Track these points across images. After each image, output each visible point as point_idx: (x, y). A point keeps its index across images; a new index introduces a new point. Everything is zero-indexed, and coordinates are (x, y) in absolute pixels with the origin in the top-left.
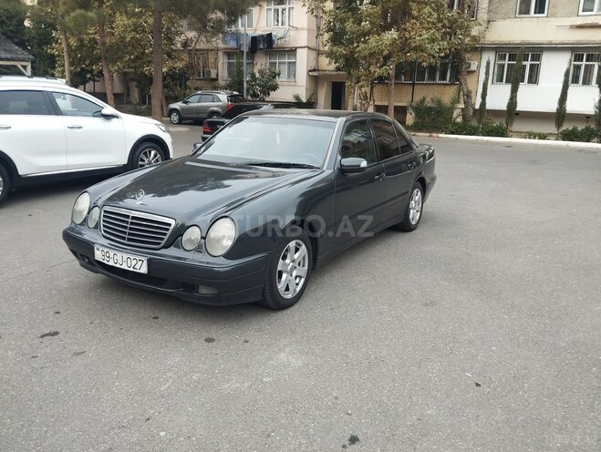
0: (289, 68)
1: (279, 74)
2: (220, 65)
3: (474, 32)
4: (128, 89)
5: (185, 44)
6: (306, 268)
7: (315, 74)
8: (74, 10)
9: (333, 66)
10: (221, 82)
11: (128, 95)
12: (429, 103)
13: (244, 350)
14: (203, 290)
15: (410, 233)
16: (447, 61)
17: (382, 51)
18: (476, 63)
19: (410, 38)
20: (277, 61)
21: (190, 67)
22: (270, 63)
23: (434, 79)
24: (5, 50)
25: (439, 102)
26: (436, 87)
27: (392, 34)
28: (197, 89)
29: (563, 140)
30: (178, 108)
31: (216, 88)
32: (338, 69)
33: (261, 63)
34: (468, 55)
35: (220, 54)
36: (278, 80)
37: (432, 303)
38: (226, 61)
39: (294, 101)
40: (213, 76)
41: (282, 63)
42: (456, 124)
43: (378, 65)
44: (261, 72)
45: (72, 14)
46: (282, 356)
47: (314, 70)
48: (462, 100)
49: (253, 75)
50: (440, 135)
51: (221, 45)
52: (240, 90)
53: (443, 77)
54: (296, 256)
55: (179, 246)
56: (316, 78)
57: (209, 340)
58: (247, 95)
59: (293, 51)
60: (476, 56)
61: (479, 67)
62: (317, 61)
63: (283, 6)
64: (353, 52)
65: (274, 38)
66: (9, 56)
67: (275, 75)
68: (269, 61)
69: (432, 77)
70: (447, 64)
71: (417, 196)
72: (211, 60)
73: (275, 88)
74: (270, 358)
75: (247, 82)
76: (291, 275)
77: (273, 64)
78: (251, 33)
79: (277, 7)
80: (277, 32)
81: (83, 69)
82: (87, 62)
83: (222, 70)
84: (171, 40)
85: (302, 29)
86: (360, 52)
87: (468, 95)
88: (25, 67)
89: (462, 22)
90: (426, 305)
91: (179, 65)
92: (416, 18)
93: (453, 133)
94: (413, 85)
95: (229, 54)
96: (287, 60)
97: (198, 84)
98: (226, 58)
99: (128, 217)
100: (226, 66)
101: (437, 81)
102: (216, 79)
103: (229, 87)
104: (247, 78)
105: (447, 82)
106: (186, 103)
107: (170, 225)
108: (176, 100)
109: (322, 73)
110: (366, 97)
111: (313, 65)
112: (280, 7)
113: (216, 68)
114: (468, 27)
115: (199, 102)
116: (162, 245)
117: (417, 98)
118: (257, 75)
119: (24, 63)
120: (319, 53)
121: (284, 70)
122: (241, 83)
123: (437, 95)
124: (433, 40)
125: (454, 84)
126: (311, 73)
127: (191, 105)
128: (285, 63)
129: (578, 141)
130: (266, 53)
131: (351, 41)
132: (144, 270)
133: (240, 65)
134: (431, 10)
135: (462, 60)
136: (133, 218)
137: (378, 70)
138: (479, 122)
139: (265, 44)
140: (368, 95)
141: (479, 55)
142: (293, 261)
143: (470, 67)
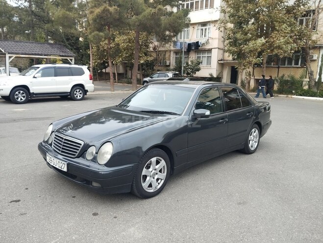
0: (208, 59)
1: (202, 63)
2: (171, 58)
3: (314, 38)
4: (126, 71)
5: (154, 48)
6: (165, 174)
7: (222, 62)
8: (93, 31)
9: (231, 58)
10: (172, 67)
11: (126, 74)
12: (286, 78)
13: (111, 223)
14: (95, 184)
15: (250, 155)
16: (299, 54)
17: (257, 49)
18: (317, 55)
19: (274, 41)
20: (201, 56)
21: (156, 60)
22: (198, 57)
23: (291, 65)
24: (63, 52)
25: (292, 78)
26: (292, 69)
27: (262, 40)
28: (158, 71)
30: (148, 80)
31: (168, 70)
32: (234, 59)
33: (193, 57)
34: (311, 51)
35: (172, 53)
36: (201, 66)
37: (244, 203)
38: (175, 56)
39: (209, 76)
40: (168, 64)
41: (204, 57)
42: (303, 90)
43: (255, 57)
44: (192, 62)
45: (93, 34)
46: (132, 230)
47: (222, 60)
48: (308, 77)
49: (187, 63)
50: (293, 96)
51: (172, 48)
52: (180, 71)
53: (297, 63)
54: (157, 167)
55: (84, 157)
56: (222, 64)
57: (95, 214)
58: (184, 73)
59: (210, 51)
60: (316, 51)
61: (318, 58)
62: (223, 55)
63: (205, 27)
64: (241, 50)
65: (200, 44)
66: (64, 54)
67: (199, 63)
68: (197, 56)
69: (290, 63)
70: (299, 56)
71: (255, 133)
72: (167, 56)
73: (198, 70)
74: (124, 230)
75: (184, 67)
76: (154, 178)
77: (199, 57)
78: (188, 41)
79: (202, 28)
80: (202, 41)
81: (104, 61)
82: (106, 58)
83: (172, 60)
84: (147, 46)
85: (215, 39)
86: (244, 50)
87: (311, 74)
88: (71, 60)
89: (306, 33)
90: (240, 204)
91: (150, 59)
92: (278, 31)
93: (301, 95)
94: (279, 67)
95: (176, 53)
96: (206, 55)
97: (160, 68)
98: (175, 54)
99: (63, 138)
100: (174, 59)
101: (293, 65)
102: (169, 66)
103: (175, 70)
104: (184, 65)
105: (299, 66)
106: (151, 78)
107: (81, 144)
108: (147, 76)
109: (225, 61)
110: (250, 75)
111: (221, 57)
112: (204, 28)
113: (170, 60)
114: (310, 35)
115: (158, 77)
116: (76, 156)
117: (280, 75)
118: (190, 63)
119: (71, 58)
120: (225, 51)
121: (205, 61)
122: (181, 68)
123: (292, 74)
124: (287, 43)
125: (303, 67)
126: (219, 62)
127: (154, 79)
128: (205, 57)
130: (195, 52)
131: (240, 44)
132: (65, 170)
133: (181, 58)
134: (286, 26)
135: (307, 54)
136: (65, 139)
137: (254, 60)
138: (318, 89)
139: (195, 47)
140: (252, 74)
141: (318, 51)
142: (155, 170)
143: (313, 57)
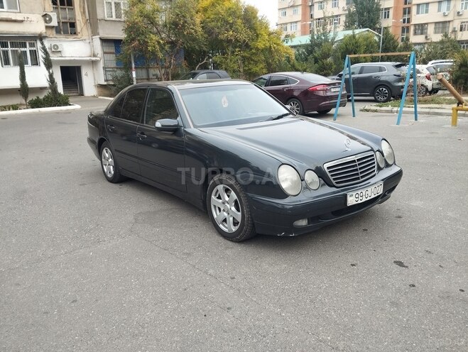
29: (33, 108)
129: (53, 106)
132: (382, 191)
